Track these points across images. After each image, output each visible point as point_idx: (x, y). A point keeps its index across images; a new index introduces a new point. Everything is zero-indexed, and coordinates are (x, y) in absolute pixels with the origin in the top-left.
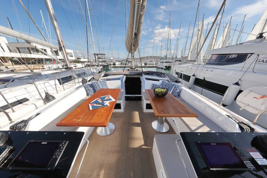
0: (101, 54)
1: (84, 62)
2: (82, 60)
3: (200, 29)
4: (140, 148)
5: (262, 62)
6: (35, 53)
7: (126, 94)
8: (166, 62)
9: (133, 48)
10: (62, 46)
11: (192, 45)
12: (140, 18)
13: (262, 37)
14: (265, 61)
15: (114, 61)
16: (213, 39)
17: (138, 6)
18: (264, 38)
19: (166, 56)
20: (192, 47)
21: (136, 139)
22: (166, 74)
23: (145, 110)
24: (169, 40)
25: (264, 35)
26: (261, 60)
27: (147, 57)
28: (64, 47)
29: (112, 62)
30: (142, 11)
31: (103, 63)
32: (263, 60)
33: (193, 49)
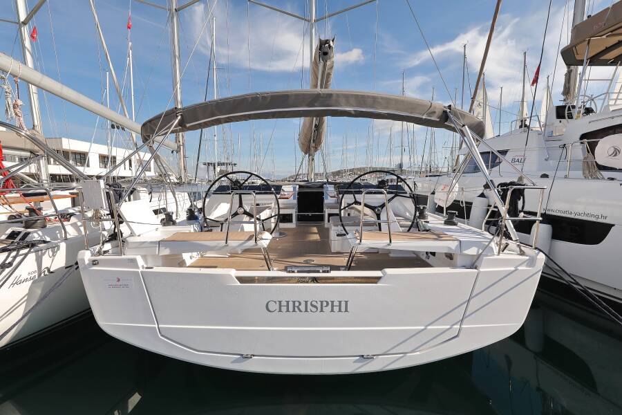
5: (518, 163)
7: (299, 211)
9: (313, 145)
10: (181, 144)
14: (520, 161)
18: (529, 127)
23: (327, 225)
26: (516, 159)
27: (350, 171)
32: (518, 160)
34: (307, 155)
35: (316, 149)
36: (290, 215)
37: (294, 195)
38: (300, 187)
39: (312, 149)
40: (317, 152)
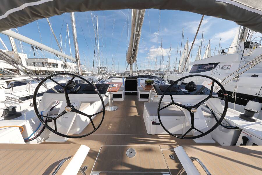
0: (104, 68)
1: (89, 74)
2: (87, 72)
3: (186, 49)
4: (135, 116)
5: (225, 69)
6: (47, 67)
7: (126, 91)
8: (160, 74)
9: (132, 60)
10: (78, 59)
11: (181, 60)
12: (137, 41)
13: (224, 52)
14: (227, 68)
15: (114, 74)
16: (198, 56)
17: (136, 34)
18: (226, 53)
19: (160, 69)
20: (181, 62)
21: (133, 113)
22: (156, 77)
23: (140, 99)
24: (162, 57)
25: (225, 51)
26: (225, 67)
27: (143, 70)
28: (79, 59)
29: (112, 74)
30: (138, 37)
31: (105, 74)
32: (226, 67)
33: (182, 64)
34: (130, 65)
35: (133, 62)
36: (121, 94)
37: (123, 84)
38: (127, 78)
39: (132, 62)
40: (134, 63)
